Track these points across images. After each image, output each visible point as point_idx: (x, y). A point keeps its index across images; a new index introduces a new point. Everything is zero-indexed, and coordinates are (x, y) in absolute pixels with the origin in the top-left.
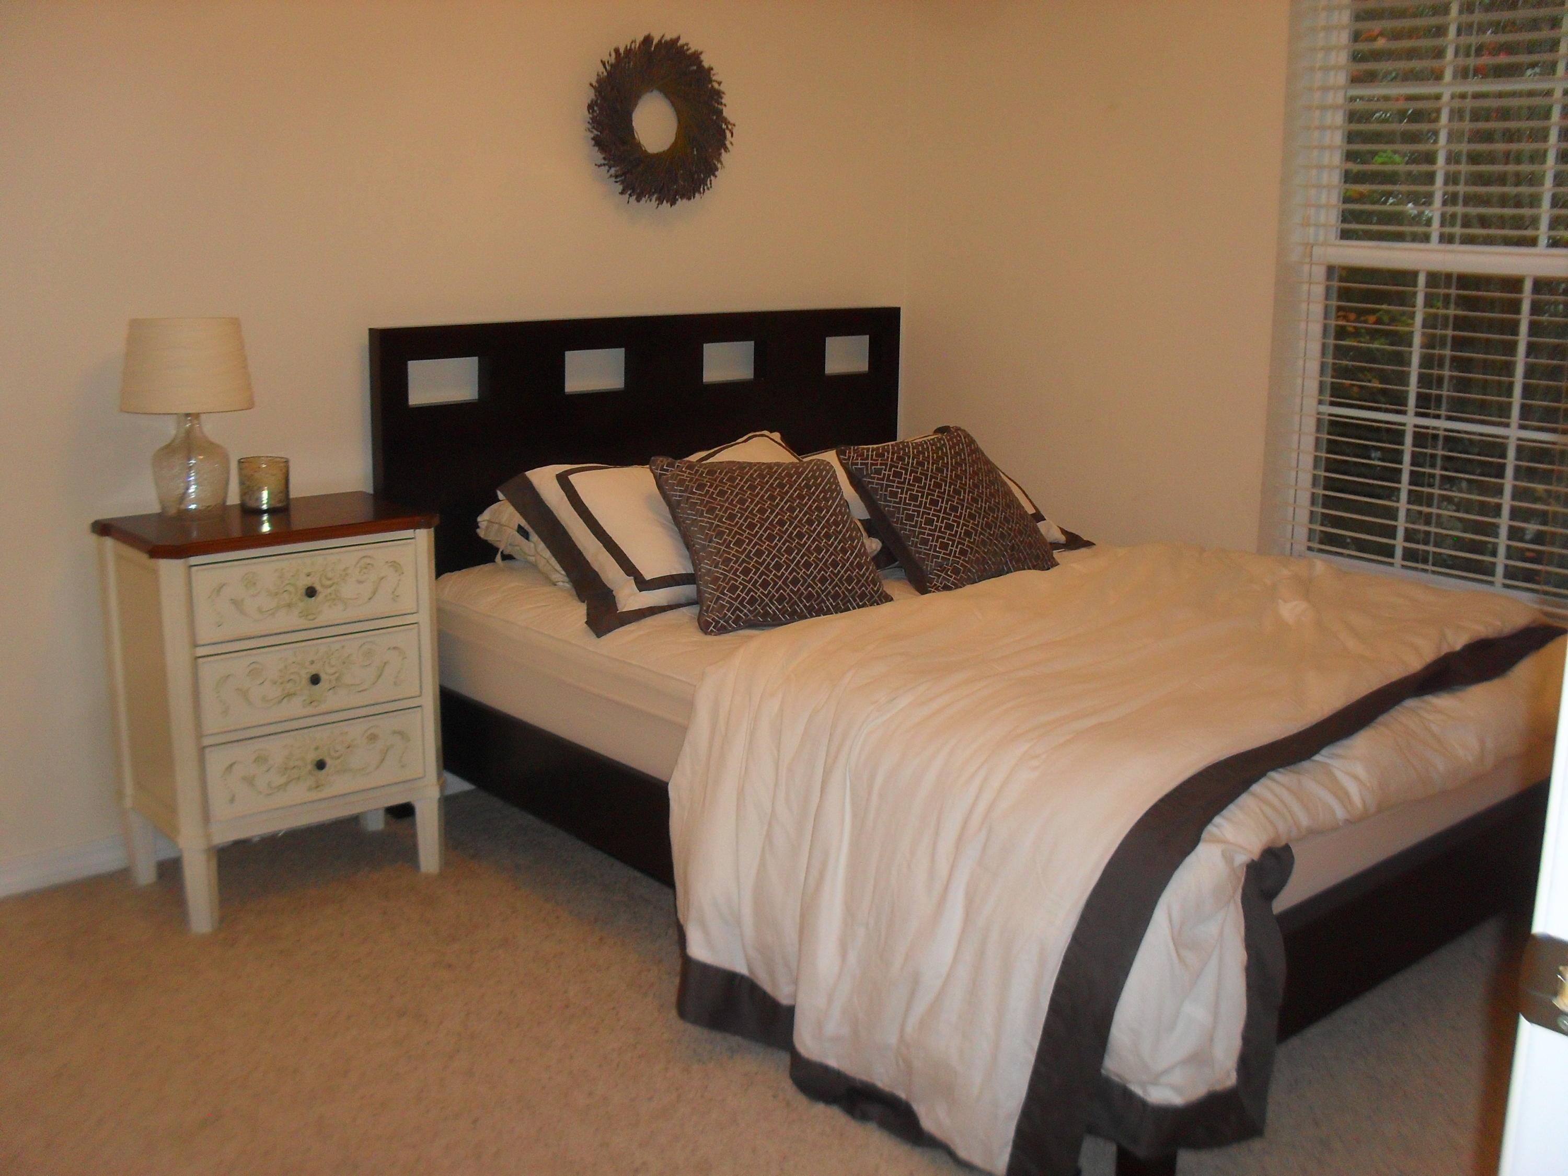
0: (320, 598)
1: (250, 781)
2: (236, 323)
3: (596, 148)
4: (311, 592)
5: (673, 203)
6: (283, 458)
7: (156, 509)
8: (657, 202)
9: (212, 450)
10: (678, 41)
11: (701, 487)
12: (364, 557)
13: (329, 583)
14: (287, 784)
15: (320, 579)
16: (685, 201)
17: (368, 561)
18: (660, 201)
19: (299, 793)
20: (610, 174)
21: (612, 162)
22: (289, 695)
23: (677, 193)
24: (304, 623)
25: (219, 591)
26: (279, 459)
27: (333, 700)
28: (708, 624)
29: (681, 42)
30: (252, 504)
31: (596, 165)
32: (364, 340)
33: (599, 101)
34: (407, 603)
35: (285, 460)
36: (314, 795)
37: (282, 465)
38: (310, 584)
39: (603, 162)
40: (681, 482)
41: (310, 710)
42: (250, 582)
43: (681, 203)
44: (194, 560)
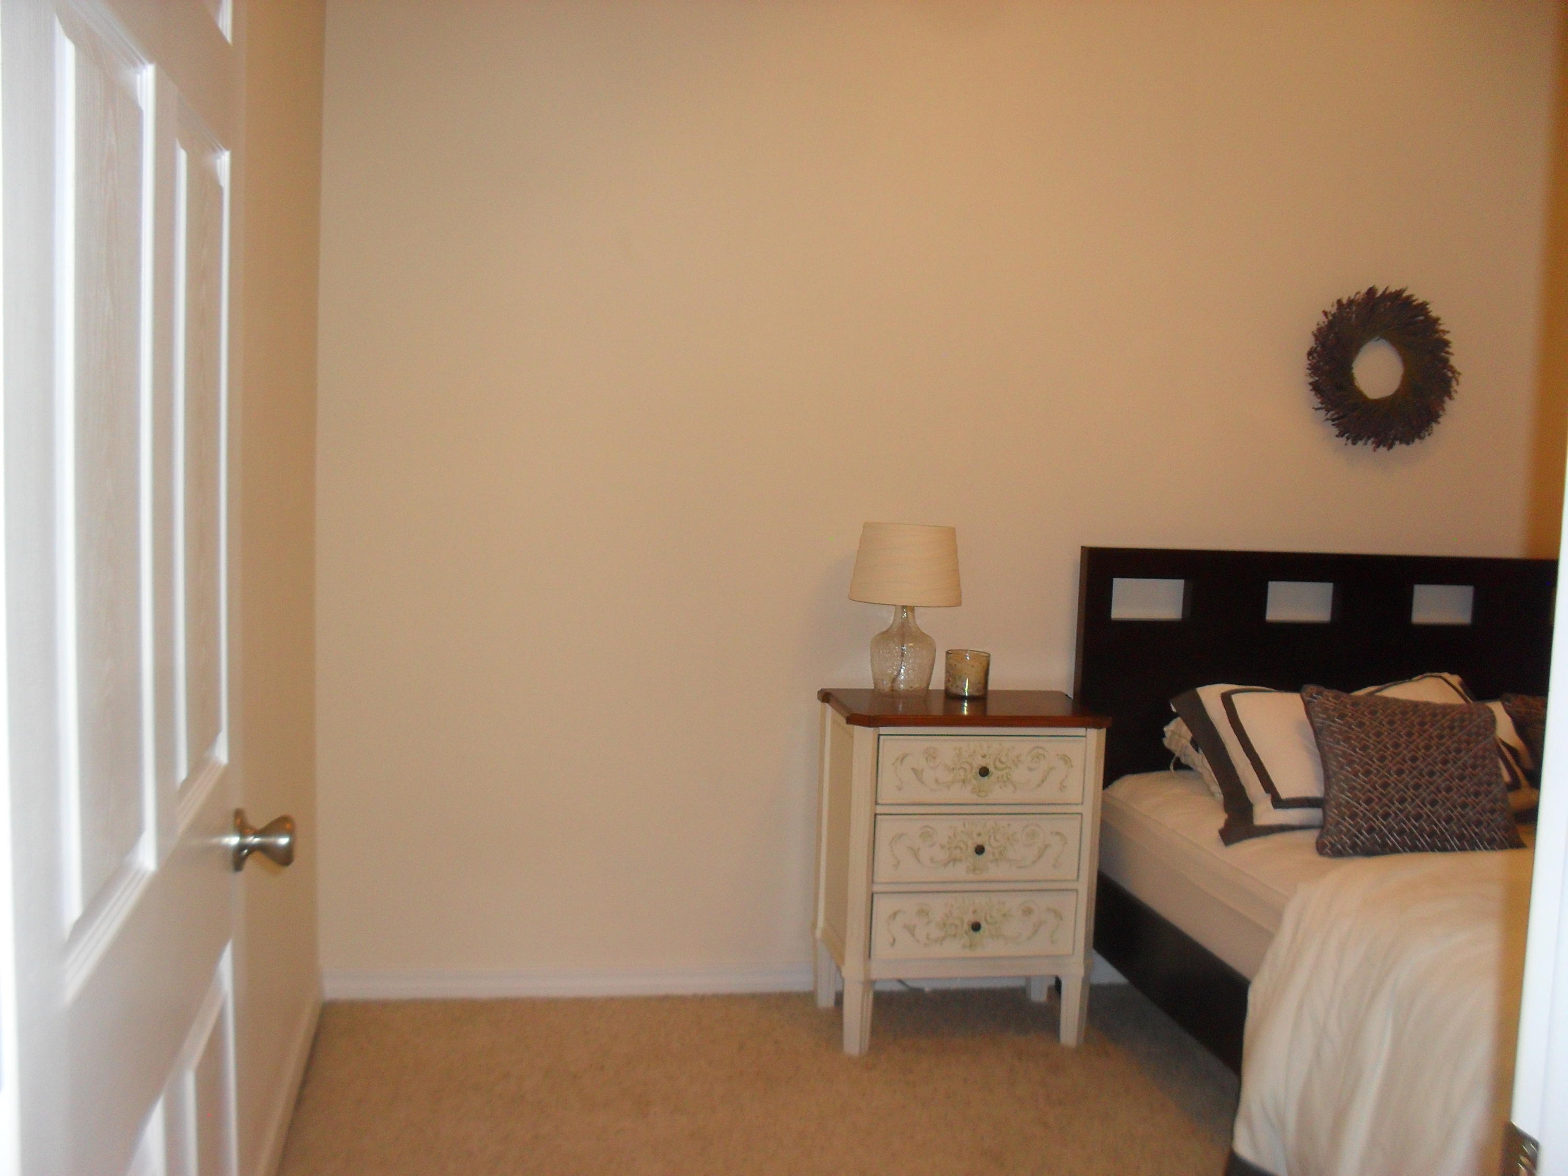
0: (992, 778)
1: (911, 930)
2: (951, 533)
3: (1313, 393)
4: (984, 772)
5: (1390, 447)
6: (985, 653)
7: (868, 684)
8: (1374, 445)
9: (922, 639)
10: (1403, 293)
11: (1342, 716)
12: (1037, 747)
13: (1003, 766)
14: (944, 938)
15: (994, 761)
16: (1404, 446)
17: (1040, 751)
18: (1378, 445)
19: (953, 948)
20: (1326, 417)
21: (1330, 406)
22: (955, 860)
23: (1395, 439)
24: (974, 798)
25: (903, 759)
26: (983, 654)
27: (995, 871)
28: (1324, 846)
29: (1405, 294)
30: (954, 690)
31: (1314, 408)
32: (1077, 556)
33: (1319, 349)
34: (1073, 793)
35: (986, 655)
36: (968, 953)
37: (985, 659)
38: (984, 764)
39: (1320, 406)
40: (1326, 710)
41: (971, 876)
42: (931, 755)
43: (1399, 448)
44: (883, 730)
